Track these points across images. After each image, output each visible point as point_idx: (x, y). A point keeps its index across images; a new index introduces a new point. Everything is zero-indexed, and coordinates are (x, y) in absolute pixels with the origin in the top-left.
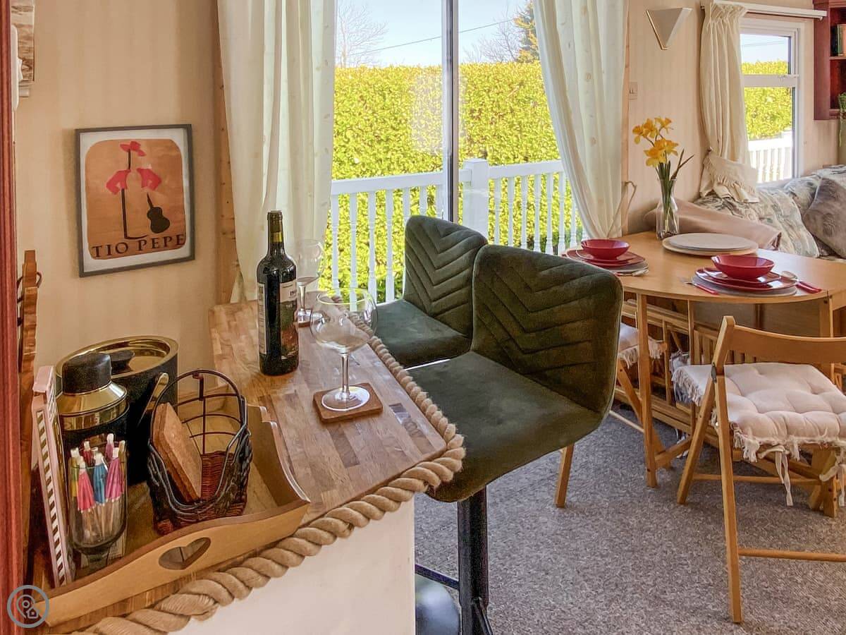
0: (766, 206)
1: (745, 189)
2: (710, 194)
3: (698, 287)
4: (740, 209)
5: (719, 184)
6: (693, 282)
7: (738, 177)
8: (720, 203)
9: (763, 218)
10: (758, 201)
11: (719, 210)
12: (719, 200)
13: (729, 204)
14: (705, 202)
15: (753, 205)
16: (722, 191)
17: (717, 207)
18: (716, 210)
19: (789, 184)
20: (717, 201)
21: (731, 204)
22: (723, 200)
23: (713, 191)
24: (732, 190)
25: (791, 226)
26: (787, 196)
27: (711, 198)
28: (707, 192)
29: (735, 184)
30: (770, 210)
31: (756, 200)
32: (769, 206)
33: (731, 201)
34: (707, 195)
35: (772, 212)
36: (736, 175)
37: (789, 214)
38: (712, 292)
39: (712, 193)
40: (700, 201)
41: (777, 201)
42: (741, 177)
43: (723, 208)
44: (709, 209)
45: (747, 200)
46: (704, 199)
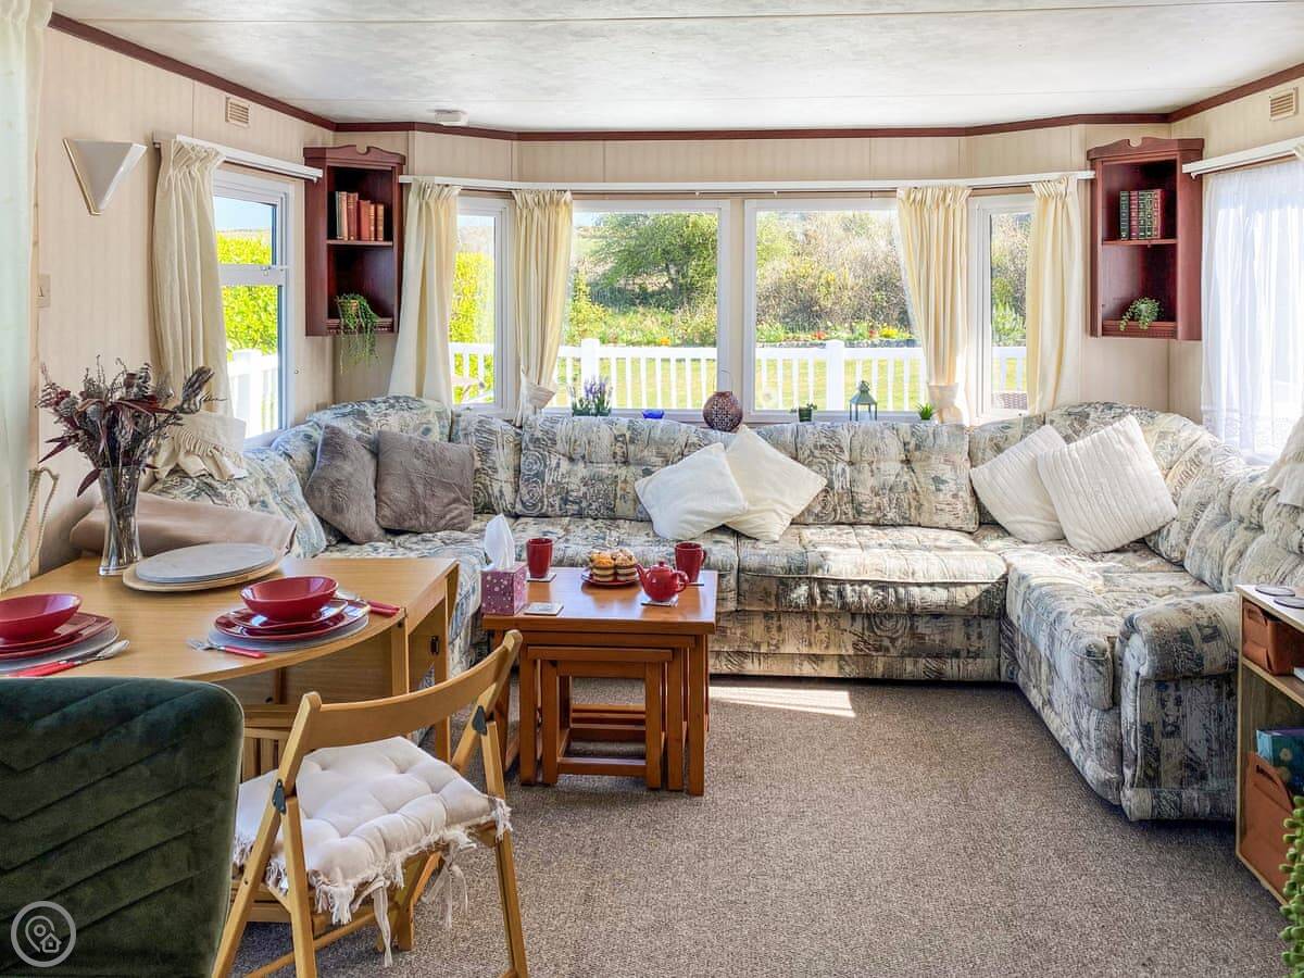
0: (257, 482)
1: (229, 457)
2: (172, 472)
3: (228, 652)
4: (224, 492)
5: (188, 452)
6: (215, 644)
7: (219, 438)
8: (191, 486)
9: (256, 502)
10: (247, 474)
11: (193, 498)
12: (190, 481)
13: (207, 488)
14: (168, 488)
15: (240, 483)
16: (194, 465)
17: (189, 494)
18: (187, 500)
19: (279, 439)
20: (188, 484)
21: (210, 486)
22: (197, 481)
23: (177, 465)
24: (209, 462)
25: (291, 508)
26: (281, 459)
27: (176, 478)
28: (168, 468)
29: (214, 451)
30: (263, 487)
31: (243, 473)
32: (261, 480)
33: (209, 480)
34: (168, 475)
35: (267, 489)
36: (214, 434)
37: (288, 489)
38: (256, 655)
39: (177, 471)
40: (159, 486)
41: (270, 470)
42: (223, 439)
43: (198, 495)
44: (178, 500)
45: (233, 476)
46: (165, 482)
